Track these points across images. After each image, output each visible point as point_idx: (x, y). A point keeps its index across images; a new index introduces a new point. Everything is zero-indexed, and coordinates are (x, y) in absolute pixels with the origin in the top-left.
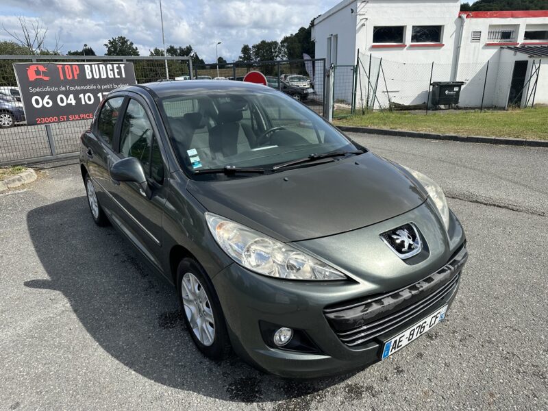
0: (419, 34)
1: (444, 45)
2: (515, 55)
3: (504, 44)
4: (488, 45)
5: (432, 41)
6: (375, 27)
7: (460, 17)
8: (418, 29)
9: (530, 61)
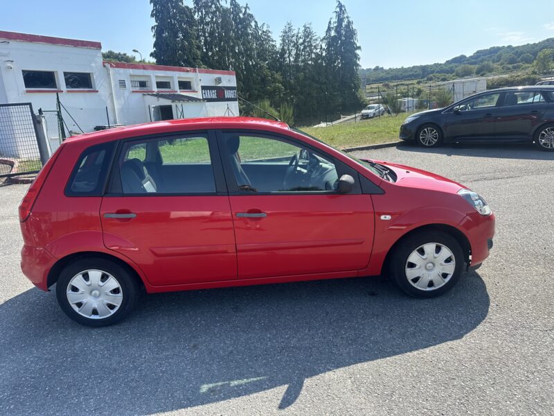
0: (71, 80)
1: (97, 91)
2: (158, 100)
3: (145, 92)
4: (133, 92)
5: (85, 87)
6: (23, 71)
7: (104, 66)
8: (69, 76)
9: (173, 105)
